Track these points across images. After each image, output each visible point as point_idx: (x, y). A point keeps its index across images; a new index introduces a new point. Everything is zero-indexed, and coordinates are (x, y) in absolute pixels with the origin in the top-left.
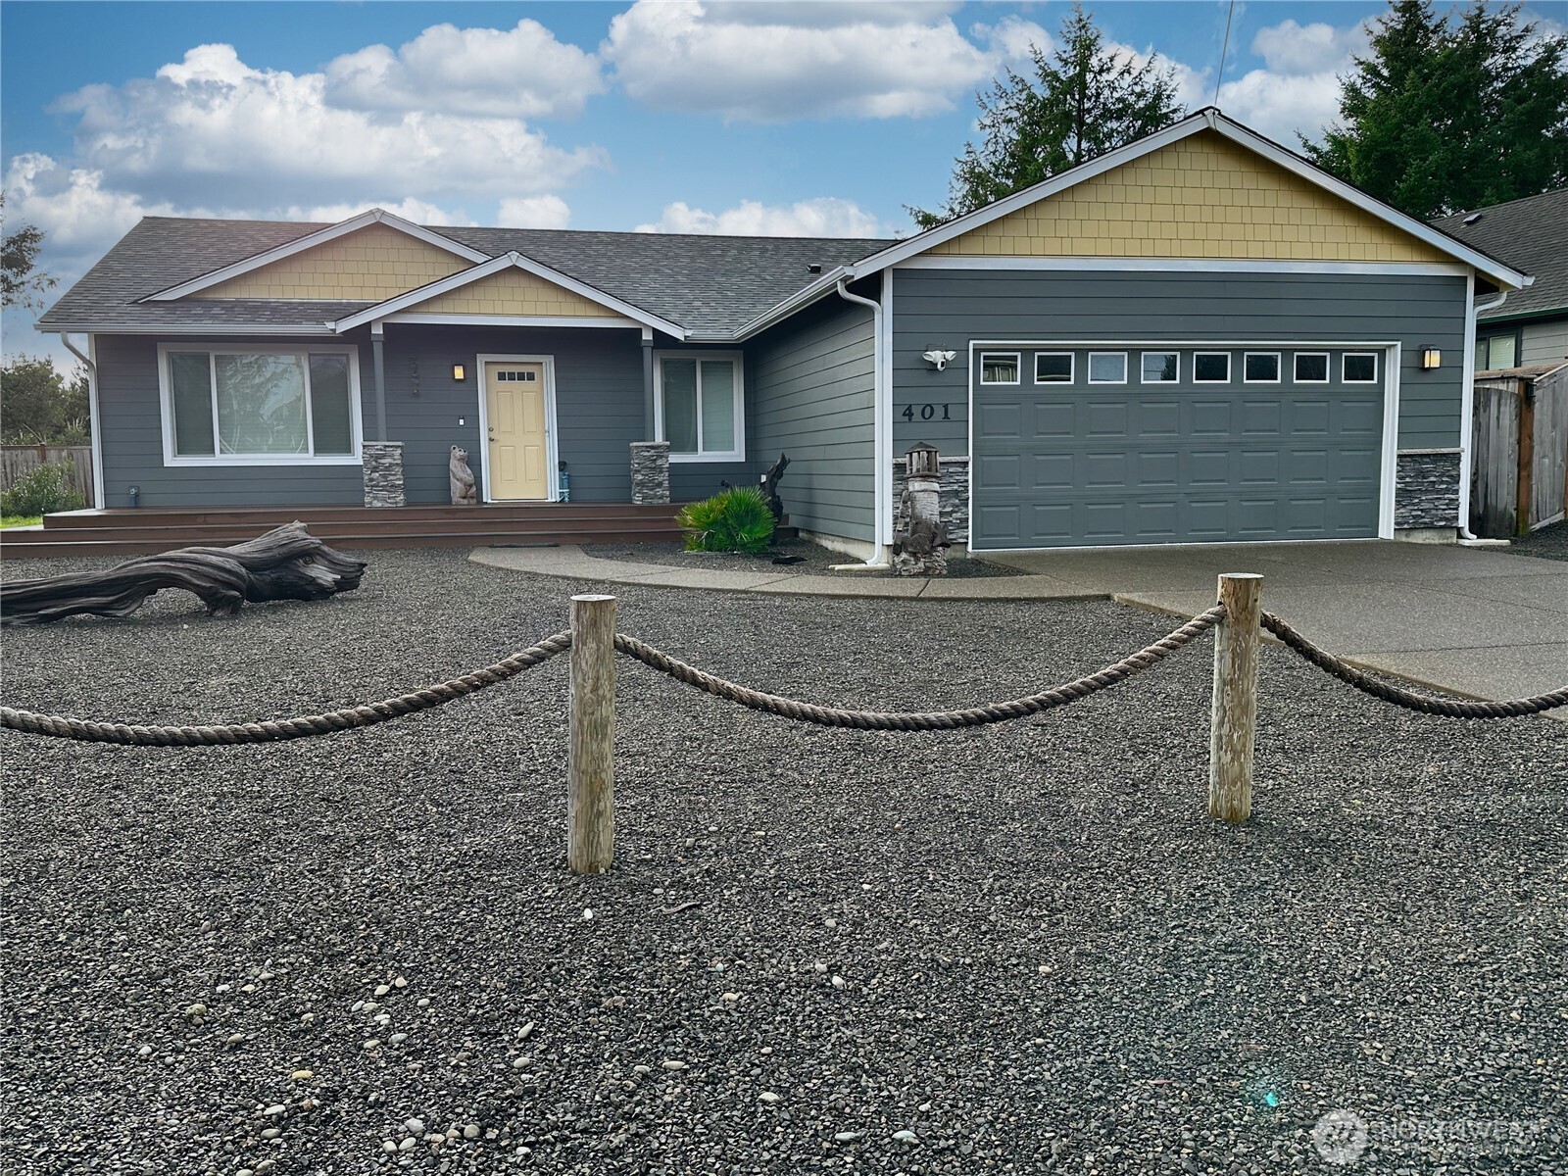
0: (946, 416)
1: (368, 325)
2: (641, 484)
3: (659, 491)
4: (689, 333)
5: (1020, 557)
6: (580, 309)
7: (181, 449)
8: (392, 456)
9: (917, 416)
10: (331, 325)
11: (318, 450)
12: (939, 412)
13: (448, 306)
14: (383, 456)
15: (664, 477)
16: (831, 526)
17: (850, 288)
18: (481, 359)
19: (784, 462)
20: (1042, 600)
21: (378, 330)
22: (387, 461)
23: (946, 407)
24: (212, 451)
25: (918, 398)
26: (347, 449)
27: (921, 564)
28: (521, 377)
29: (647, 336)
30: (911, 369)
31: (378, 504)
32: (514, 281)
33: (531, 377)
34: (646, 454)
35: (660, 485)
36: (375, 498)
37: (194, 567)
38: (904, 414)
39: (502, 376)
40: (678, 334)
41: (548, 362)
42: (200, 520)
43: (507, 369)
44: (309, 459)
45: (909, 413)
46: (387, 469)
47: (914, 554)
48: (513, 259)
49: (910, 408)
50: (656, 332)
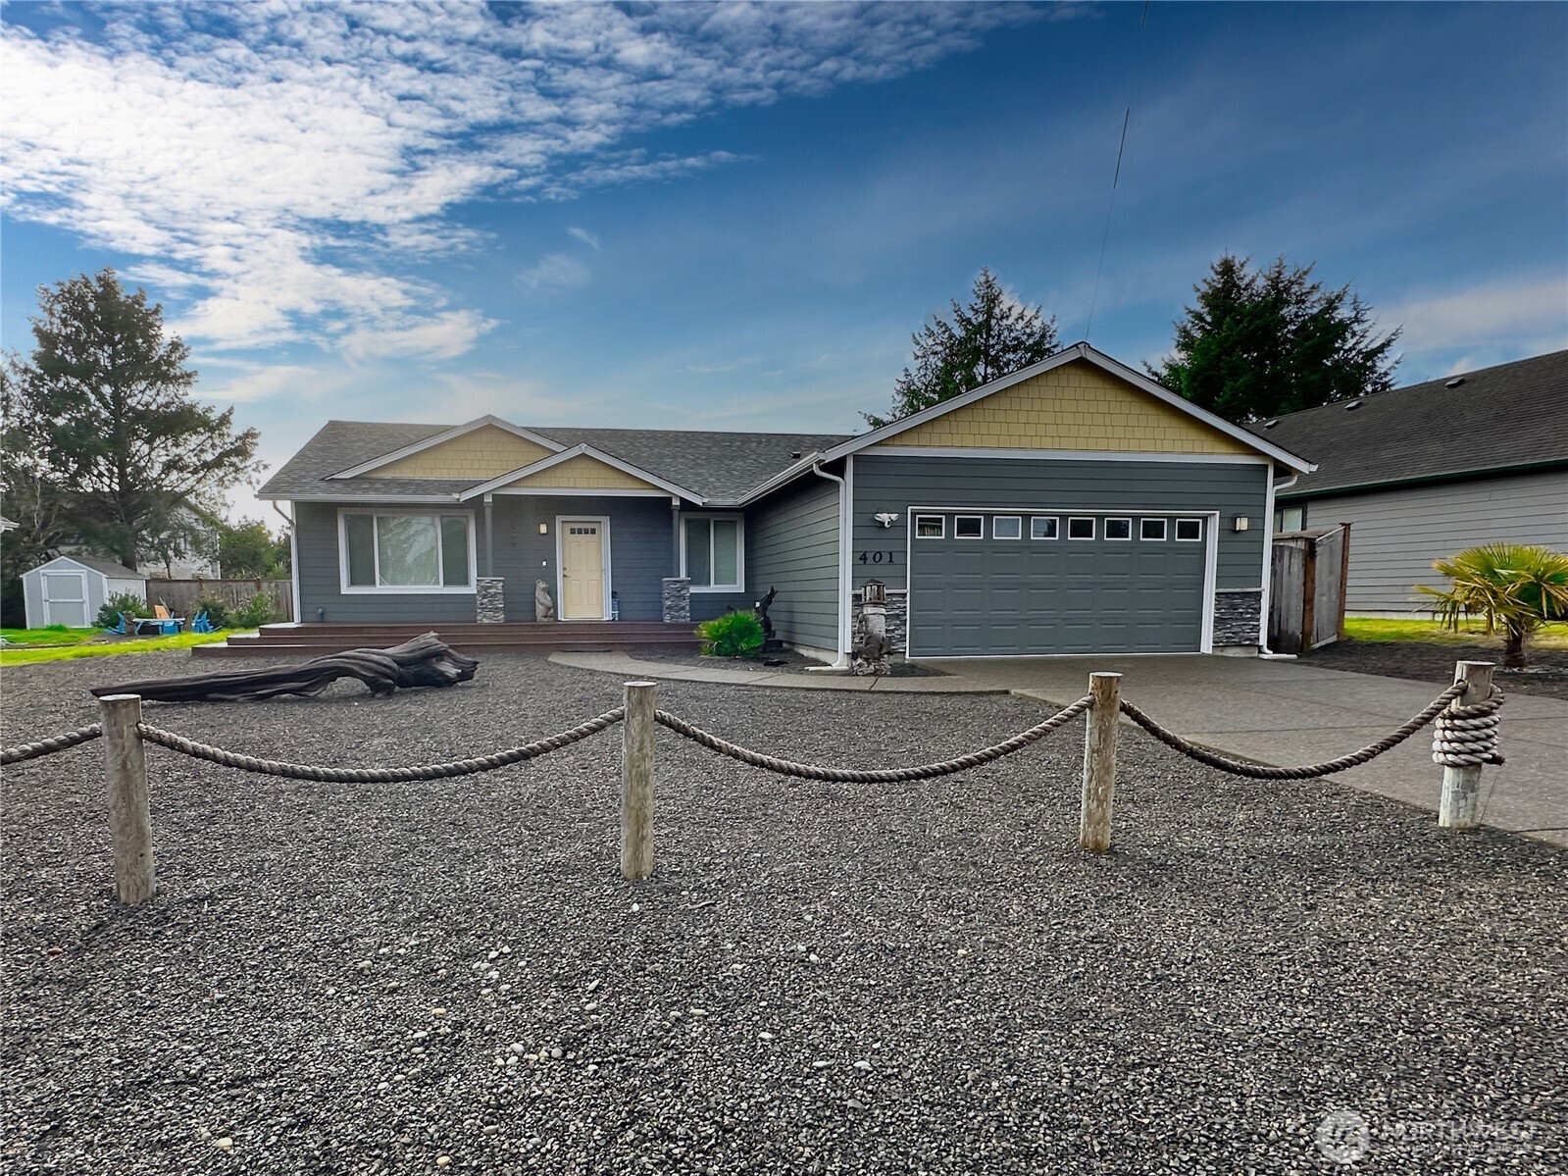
0: (891, 561)
1: (482, 496)
2: (669, 607)
3: (683, 613)
4: (706, 500)
5: (944, 662)
6: (630, 483)
7: (353, 582)
8: (496, 588)
9: (870, 560)
10: (456, 496)
11: (446, 583)
12: (886, 557)
13: (537, 483)
14: (490, 587)
15: (686, 603)
16: (806, 639)
17: (824, 468)
18: (559, 519)
19: (773, 593)
20: (959, 694)
21: (488, 499)
22: (492, 591)
23: (891, 553)
24: (373, 583)
25: (871, 548)
26: (465, 582)
27: (872, 667)
28: (586, 532)
29: (676, 503)
30: (866, 525)
31: (486, 621)
32: (584, 464)
33: (593, 532)
35: (683, 608)
36: (485, 616)
37: (362, 663)
38: (861, 558)
39: (573, 532)
40: (698, 501)
41: (606, 521)
42: (366, 630)
43: (577, 526)
44: (440, 589)
45: (864, 558)
46: (492, 596)
47: (866, 660)
48: (583, 448)
49: (864, 554)
50: (682, 500)
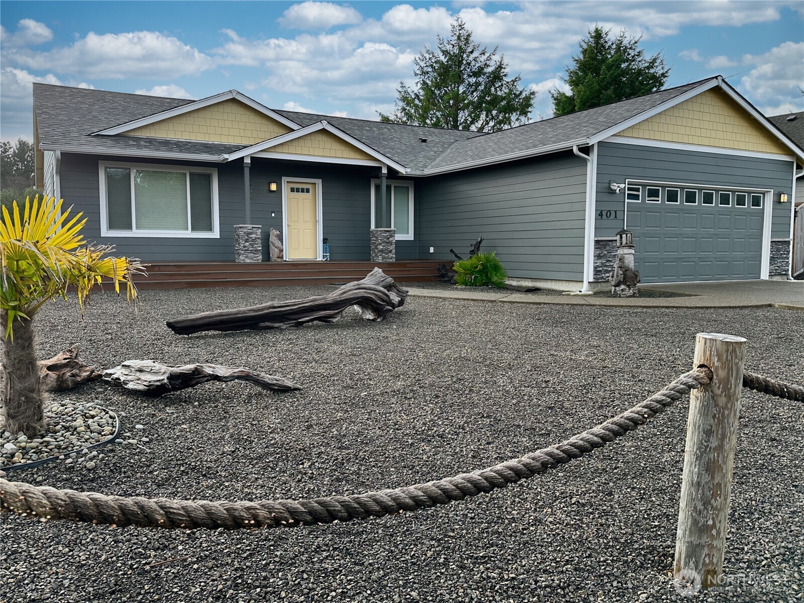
0: (616, 217)
1: (242, 158)
2: (382, 251)
3: (390, 255)
4: (409, 170)
6: (352, 154)
7: (111, 226)
8: (256, 233)
9: (604, 217)
10: (226, 156)
11: (193, 229)
13: (285, 149)
15: (392, 247)
17: (581, 150)
18: (285, 179)
19: (481, 240)
21: (248, 161)
22: (253, 236)
23: (616, 212)
24: (130, 228)
25: (605, 207)
26: (210, 228)
27: (631, 291)
28: (303, 190)
29: (384, 171)
31: (248, 261)
32: (322, 138)
33: (308, 191)
34: (385, 235)
35: (391, 251)
36: (246, 257)
39: (292, 190)
40: (402, 170)
41: (319, 182)
43: (295, 186)
44: (189, 234)
45: (601, 215)
46: (253, 240)
47: (628, 286)
48: (325, 125)
49: (601, 212)
50: (390, 169)
